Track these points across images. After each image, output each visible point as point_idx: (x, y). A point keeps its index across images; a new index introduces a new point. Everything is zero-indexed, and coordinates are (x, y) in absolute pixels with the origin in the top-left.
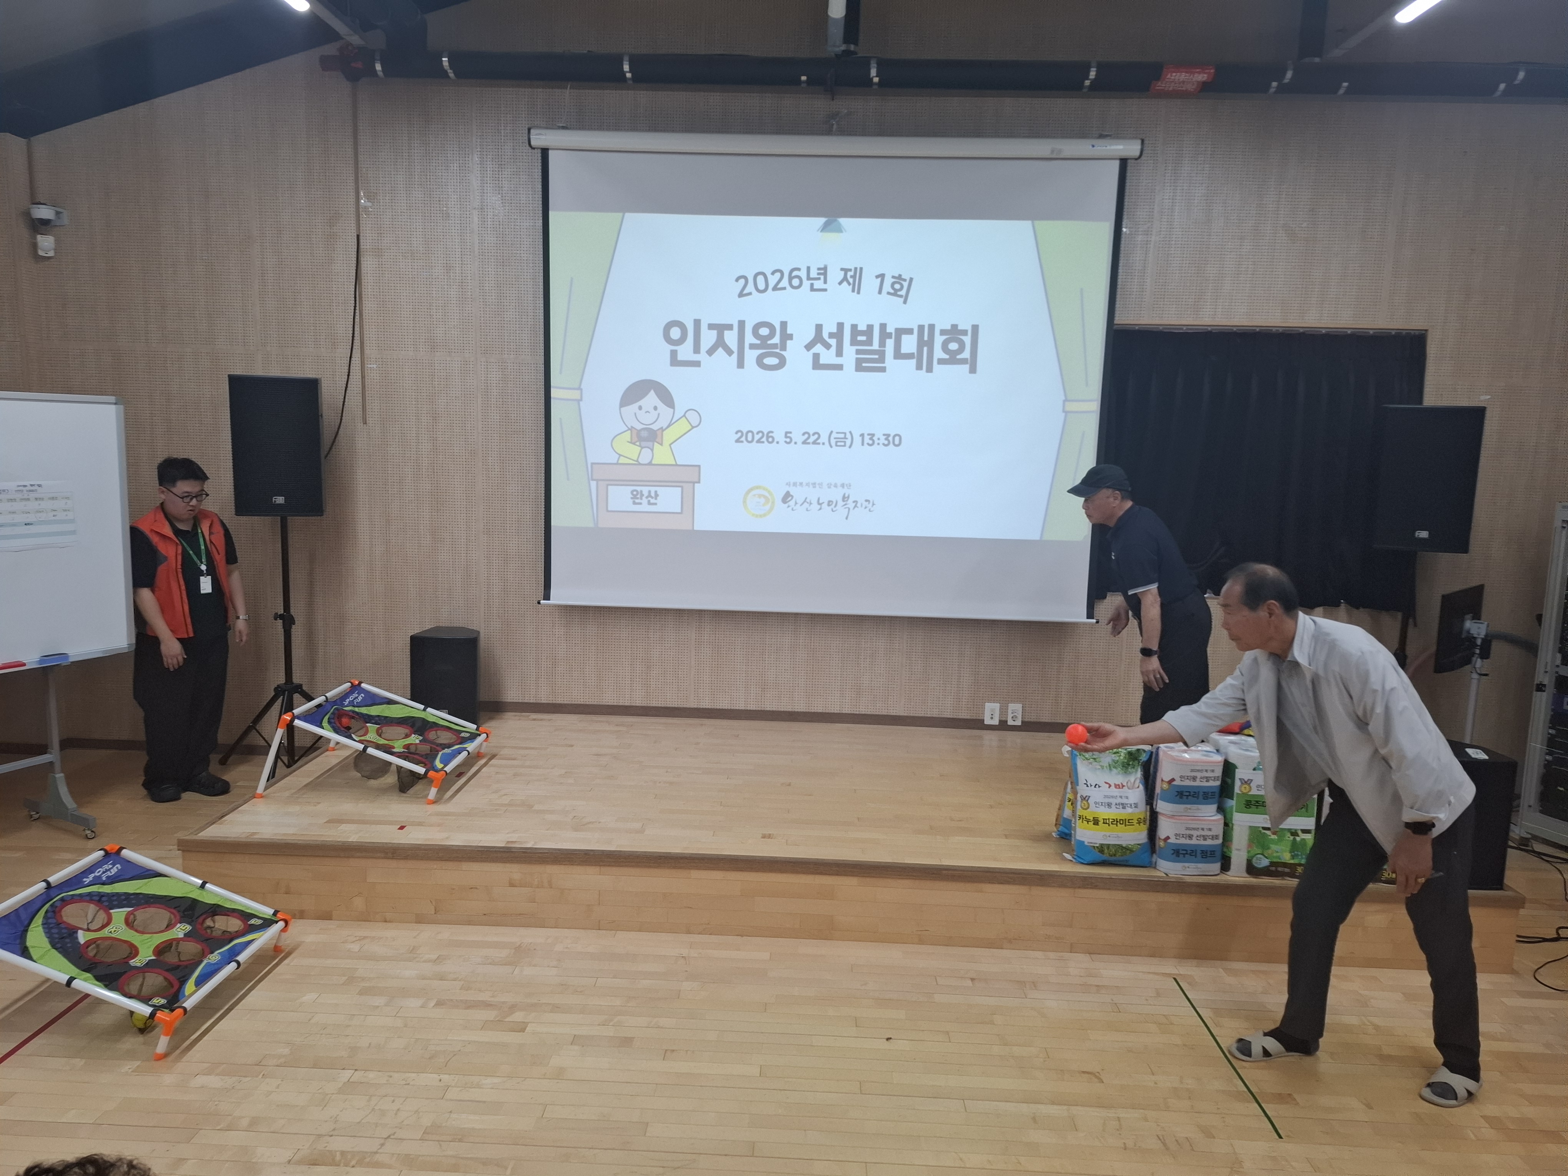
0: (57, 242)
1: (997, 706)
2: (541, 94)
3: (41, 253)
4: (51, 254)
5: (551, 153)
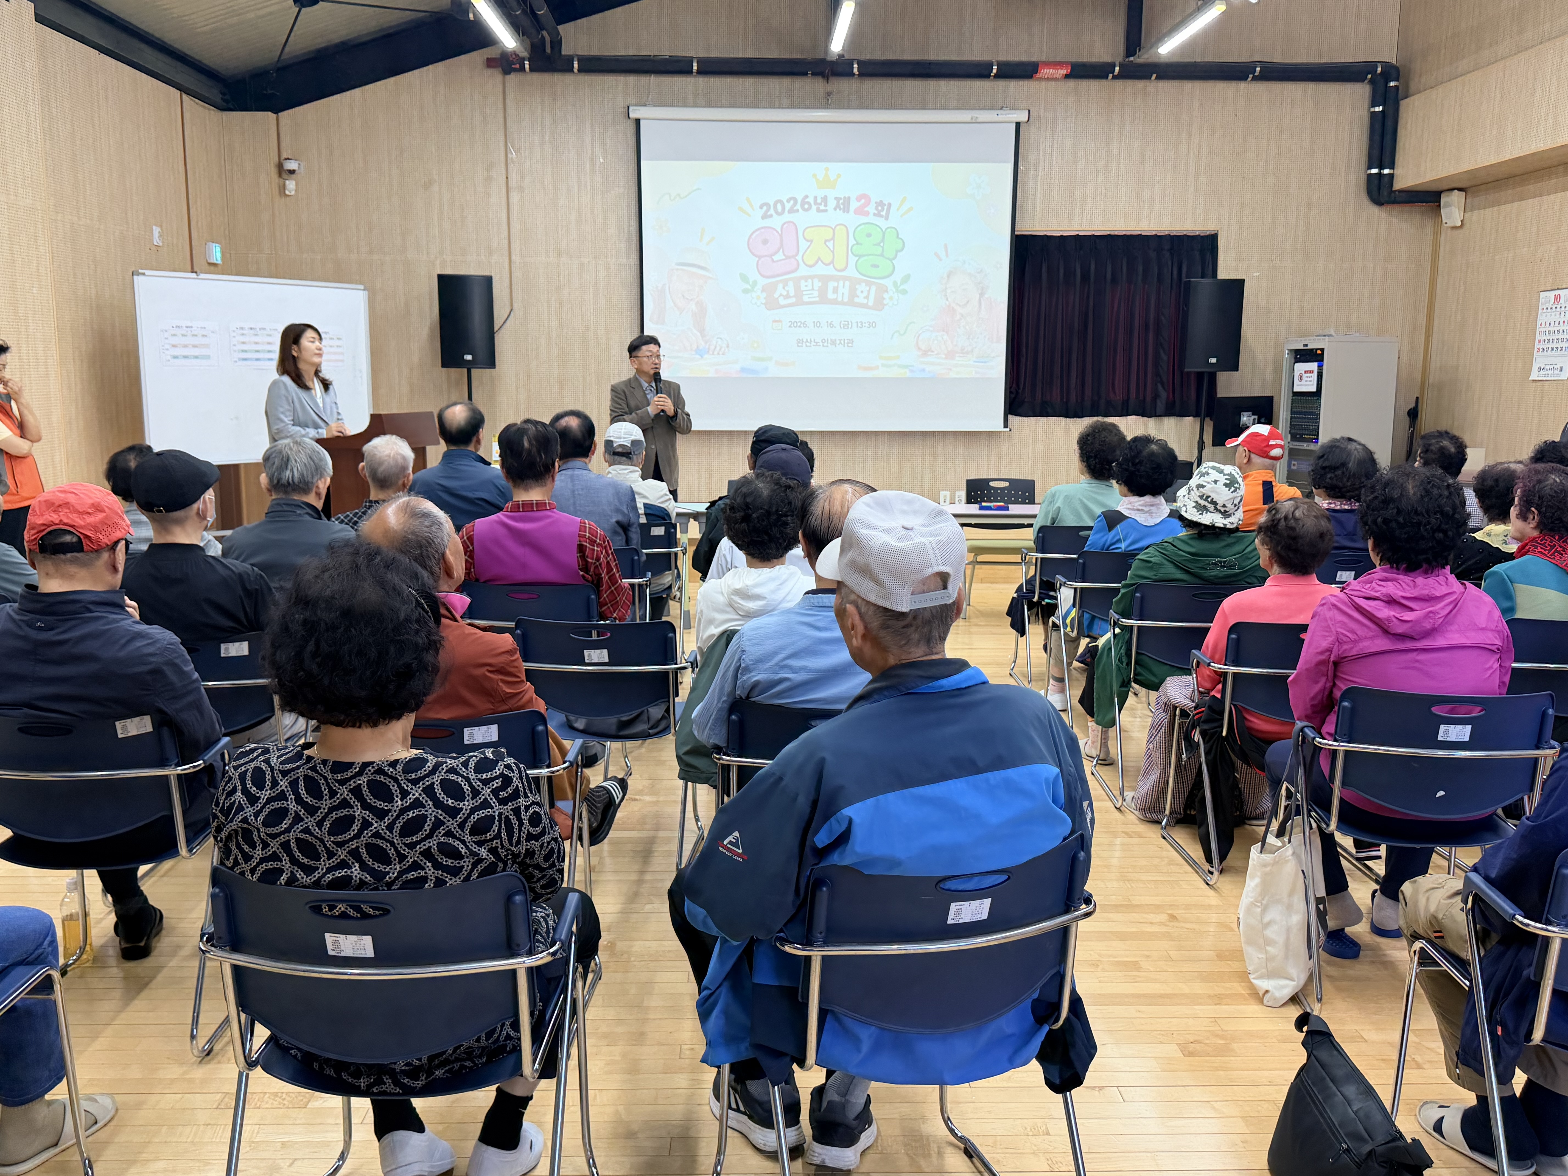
0: (297, 185)
1: (948, 493)
2: (631, 79)
3: (287, 193)
4: (293, 193)
5: (642, 122)
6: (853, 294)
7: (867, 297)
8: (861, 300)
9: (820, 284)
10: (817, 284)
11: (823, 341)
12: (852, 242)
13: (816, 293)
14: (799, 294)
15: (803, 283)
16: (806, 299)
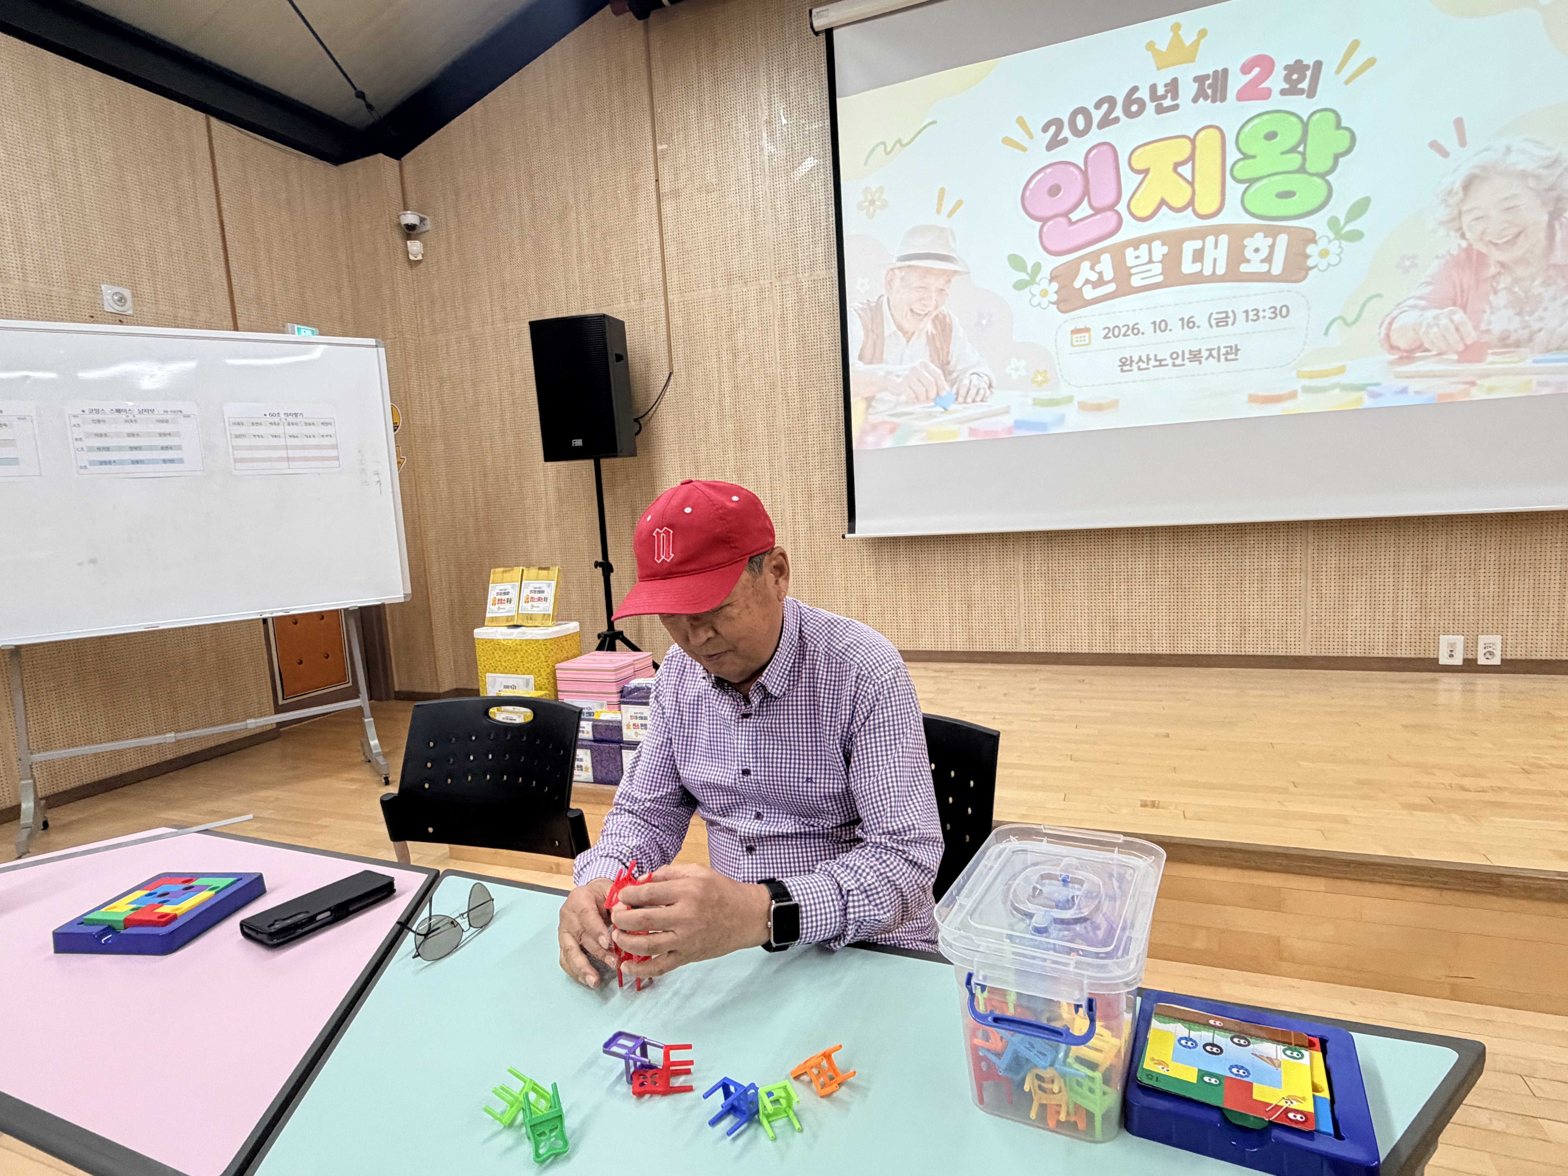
0: (423, 245)
1: (1459, 640)
3: (412, 258)
4: (420, 258)
5: (836, 34)
6: (1236, 256)
7: (1268, 259)
8: (1256, 266)
9: (1165, 249)
10: (1159, 250)
11: (1174, 356)
12: (1233, 155)
13: (1157, 268)
14: (1122, 273)
15: (1130, 253)
16: (1136, 281)
